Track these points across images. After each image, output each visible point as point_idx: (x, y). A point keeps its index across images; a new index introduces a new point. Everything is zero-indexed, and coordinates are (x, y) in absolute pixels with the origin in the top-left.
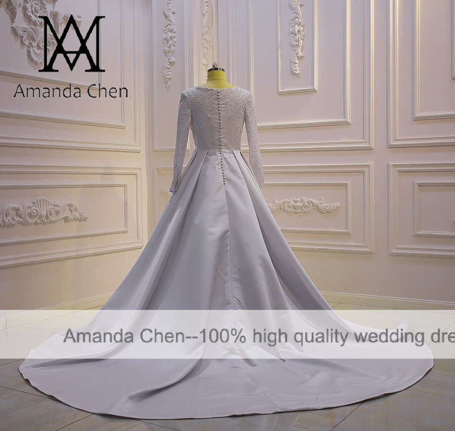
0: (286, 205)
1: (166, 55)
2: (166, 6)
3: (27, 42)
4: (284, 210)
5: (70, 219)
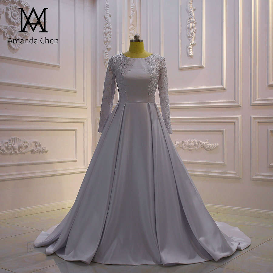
0: (183, 144)
1: (105, 44)
2: (105, 11)
3: (8, 36)
4: (182, 148)
5: (36, 151)
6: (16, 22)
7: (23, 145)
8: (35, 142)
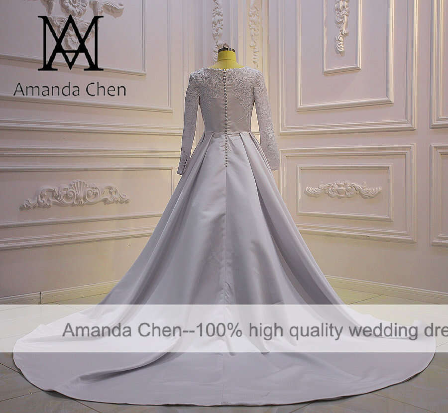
0: (330, 189)
1: (214, 39)
4: (329, 195)
5: (110, 201)
6: (77, 11)
7: (90, 192)
8: (109, 187)
